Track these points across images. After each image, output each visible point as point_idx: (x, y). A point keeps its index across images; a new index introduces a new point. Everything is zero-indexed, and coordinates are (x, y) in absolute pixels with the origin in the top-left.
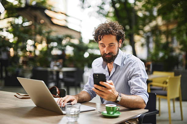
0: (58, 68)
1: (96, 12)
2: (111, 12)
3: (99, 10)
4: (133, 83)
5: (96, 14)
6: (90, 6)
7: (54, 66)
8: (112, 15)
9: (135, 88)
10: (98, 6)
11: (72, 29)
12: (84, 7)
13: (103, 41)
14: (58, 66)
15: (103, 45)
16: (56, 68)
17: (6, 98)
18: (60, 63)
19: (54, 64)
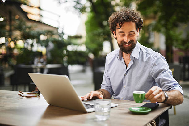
0: (42, 65)
1: (73, 7)
2: (88, 7)
3: (76, 5)
4: (163, 78)
5: (73, 9)
6: (67, 1)
7: (38, 62)
8: (88, 10)
9: (167, 83)
10: (74, 1)
11: (48, 25)
12: (61, 2)
13: (123, 29)
14: (42, 63)
15: (123, 34)
16: (40, 65)
17: (8, 97)
18: (44, 59)
19: (38, 61)
